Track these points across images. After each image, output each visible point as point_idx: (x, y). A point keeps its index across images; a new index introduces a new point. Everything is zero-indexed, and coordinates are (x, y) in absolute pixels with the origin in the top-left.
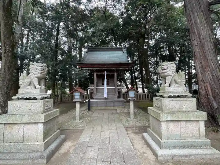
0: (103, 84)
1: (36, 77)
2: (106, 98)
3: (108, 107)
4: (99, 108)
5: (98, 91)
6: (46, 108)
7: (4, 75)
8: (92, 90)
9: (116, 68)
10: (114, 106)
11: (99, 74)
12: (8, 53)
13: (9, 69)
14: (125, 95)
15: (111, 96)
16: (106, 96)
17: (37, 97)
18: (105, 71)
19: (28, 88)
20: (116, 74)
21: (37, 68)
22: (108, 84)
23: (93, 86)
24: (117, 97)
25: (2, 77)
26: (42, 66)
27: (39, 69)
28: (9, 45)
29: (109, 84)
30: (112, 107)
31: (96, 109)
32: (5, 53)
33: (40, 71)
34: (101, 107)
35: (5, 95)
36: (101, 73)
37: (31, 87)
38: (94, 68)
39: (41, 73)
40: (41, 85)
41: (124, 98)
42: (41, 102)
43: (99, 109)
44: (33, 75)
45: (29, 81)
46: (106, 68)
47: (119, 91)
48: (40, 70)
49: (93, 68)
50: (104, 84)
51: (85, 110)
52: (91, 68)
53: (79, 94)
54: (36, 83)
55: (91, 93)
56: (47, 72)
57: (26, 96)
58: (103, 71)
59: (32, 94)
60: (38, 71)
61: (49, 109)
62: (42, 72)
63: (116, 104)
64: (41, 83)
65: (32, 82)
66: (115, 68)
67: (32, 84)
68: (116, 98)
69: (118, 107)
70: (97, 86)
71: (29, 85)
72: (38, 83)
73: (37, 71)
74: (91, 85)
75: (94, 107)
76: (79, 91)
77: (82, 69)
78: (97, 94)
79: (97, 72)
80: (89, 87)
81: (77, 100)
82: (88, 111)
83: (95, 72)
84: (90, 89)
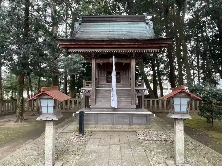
0: (109, 81)
2: (114, 109)
3: (119, 127)
4: (101, 127)
5: (100, 95)
8: (89, 92)
9: (135, 50)
10: (130, 124)
11: (101, 62)
14: (151, 101)
15: (124, 105)
16: (114, 104)
18: (114, 57)
20: (133, 63)
22: (118, 81)
23: (90, 86)
24: (135, 107)
29: (120, 82)
30: (127, 127)
31: (96, 129)
34: (105, 126)
36: (106, 61)
38: (92, 50)
41: (148, 108)
43: (102, 129)
46: (115, 50)
47: (140, 95)
49: (89, 50)
50: (111, 82)
51: (74, 131)
52: (85, 50)
53: (51, 103)
55: (87, 98)
58: (110, 55)
63: (134, 120)
66: (133, 50)
68: (133, 108)
69: (138, 126)
70: (98, 85)
74: (86, 84)
75: (92, 126)
76: (52, 96)
77: (69, 52)
78: (97, 100)
79: (98, 58)
80: (83, 87)
81: (47, 117)
82: (79, 135)
83: (94, 58)
84: (84, 91)
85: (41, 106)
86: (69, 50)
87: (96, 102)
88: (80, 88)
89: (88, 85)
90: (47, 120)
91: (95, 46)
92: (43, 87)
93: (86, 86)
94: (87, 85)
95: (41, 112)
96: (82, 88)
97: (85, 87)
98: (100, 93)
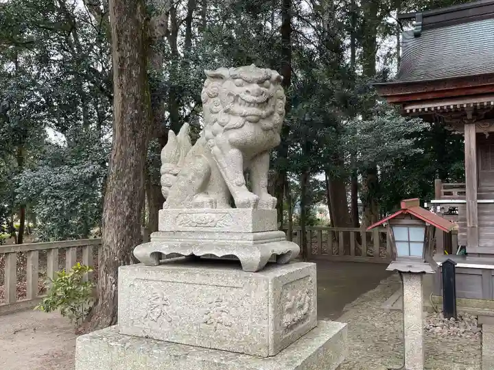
1: (234, 145)
5: (485, 220)
6: (287, 319)
7: (121, 152)
12: (130, 72)
13: (135, 132)
17: (241, 256)
19: (197, 205)
21: (237, 90)
23: (455, 194)
25: (116, 160)
26: (261, 82)
27: (249, 98)
28: (133, 37)
31: (487, 311)
32: (121, 71)
33: (254, 110)
35: (124, 226)
37: (213, 196)
39: (256, 121)
40: (256, 186)
42: (262, 285)
44: (219, 136)
45: (200, 165)
48: (250, 104)
54: (234, 178)
56: (281, 114)
57: (190, 246)
59: (217, 235)
60: (245, 110)
61: (301, 326)
62: (264, 113)
64: (254, 178)
65: (214, 175)
67: (215, 182)
71: (203, 188)
72: (241, 178)
73: (238, 108)
74: (443, 191)
75: (475, 302)
76: (423, 219)
77: (408, 111)
78: (483, 234)
79: (483, 119)
80: (434, 199)
81: (410, 266)
82: (446, 319)
83: (470, 122)
84: (439, 208)
85: (394, 241)
86: (408, 109)
87: (479, 238)
88: (428, 202)
89: (450, 194)
90: (410, 272)
91: (480, 91)
92: (406, 200)
93: (443, 196)
94: (446, 194)
95: (395, 254)
96: (432, 201)
97: (440, 199)
98: (487, 214)
